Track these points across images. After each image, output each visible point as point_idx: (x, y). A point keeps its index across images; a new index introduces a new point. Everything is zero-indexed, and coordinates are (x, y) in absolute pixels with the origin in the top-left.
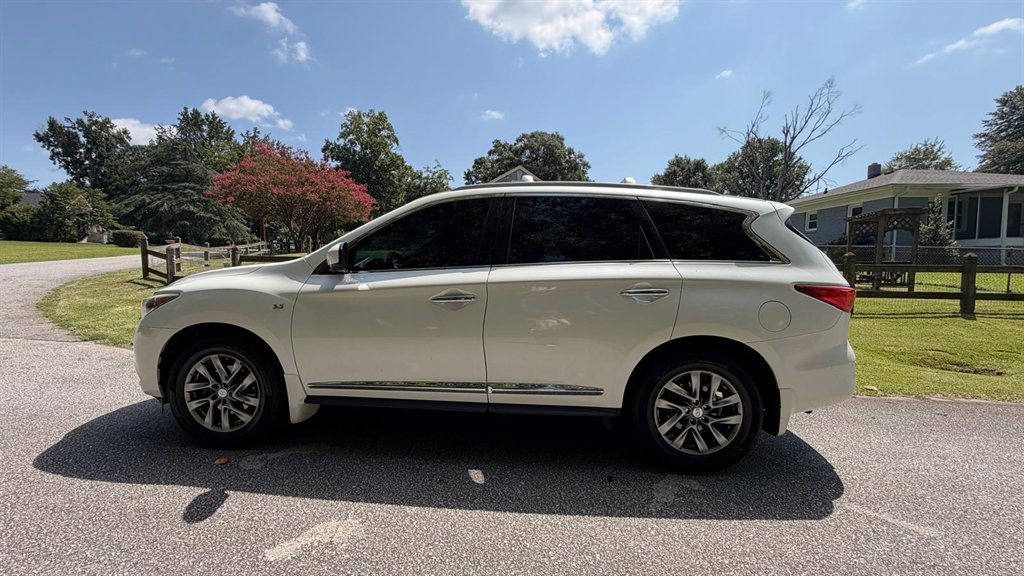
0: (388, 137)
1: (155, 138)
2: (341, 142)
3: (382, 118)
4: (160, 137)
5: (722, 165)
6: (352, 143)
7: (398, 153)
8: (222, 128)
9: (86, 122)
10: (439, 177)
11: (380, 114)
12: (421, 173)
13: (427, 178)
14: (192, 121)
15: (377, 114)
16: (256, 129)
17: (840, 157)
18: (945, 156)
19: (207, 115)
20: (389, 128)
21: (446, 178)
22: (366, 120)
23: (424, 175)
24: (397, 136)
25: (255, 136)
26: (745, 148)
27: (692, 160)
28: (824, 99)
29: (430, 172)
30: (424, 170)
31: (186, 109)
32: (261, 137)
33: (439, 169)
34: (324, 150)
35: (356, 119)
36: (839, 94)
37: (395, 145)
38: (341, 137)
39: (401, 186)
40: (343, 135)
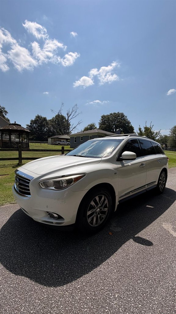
5: (51, 120)
17: (79, 123)
18: (95, 126)
26: (56, 116)
27: (43, 117)
28: (75, 109)
36: (78, 108)
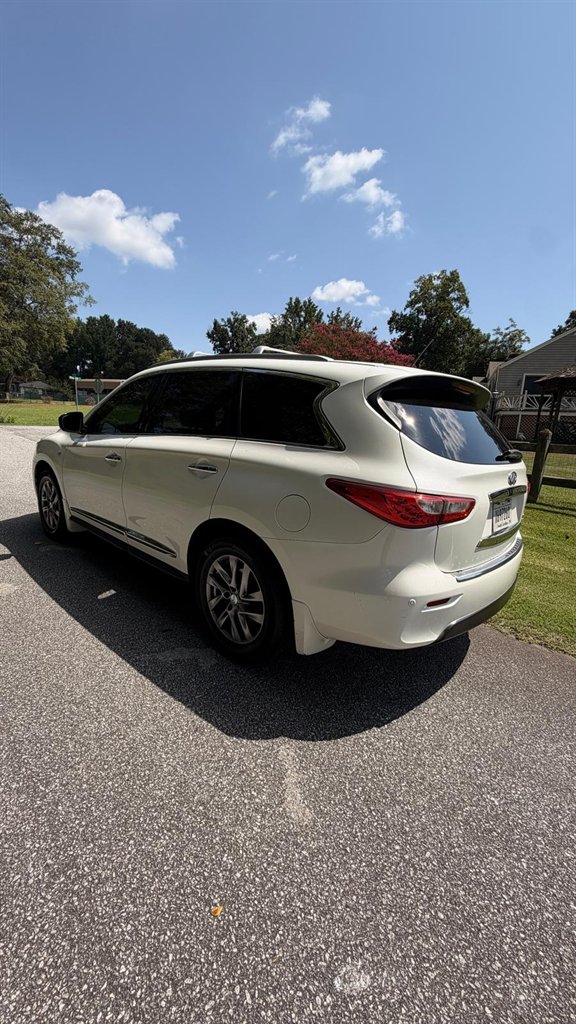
0: (457, 300)
1: (270, 328)
2: (408, 312)
3: (454, 277)
4: (272, 326)
6: (419, 311)
7: (466, 316)
8: (314, 312)
9: (232, 320)
10: (511, 339)
11: (452, 274)
12: (489, 336)
13: (495, 342)
14: (294, 309)
15: (448, 274)
16: (339, 309)
19: (305, 302)
20: (461, 289)
21: (520, 340)
22: (436, 282)
23: (492, 338)
24: (469, 296)
25: (338, 315)
29: (501, 334)
30: (492, 333)
31: (291, 299)
32: (342, 316)
33: (512, 329)
34: (389, 323)
35: (426, 283)
37: (464, 307)
38: (407, 306)
39: (463, 353)
40: (411, 304)
